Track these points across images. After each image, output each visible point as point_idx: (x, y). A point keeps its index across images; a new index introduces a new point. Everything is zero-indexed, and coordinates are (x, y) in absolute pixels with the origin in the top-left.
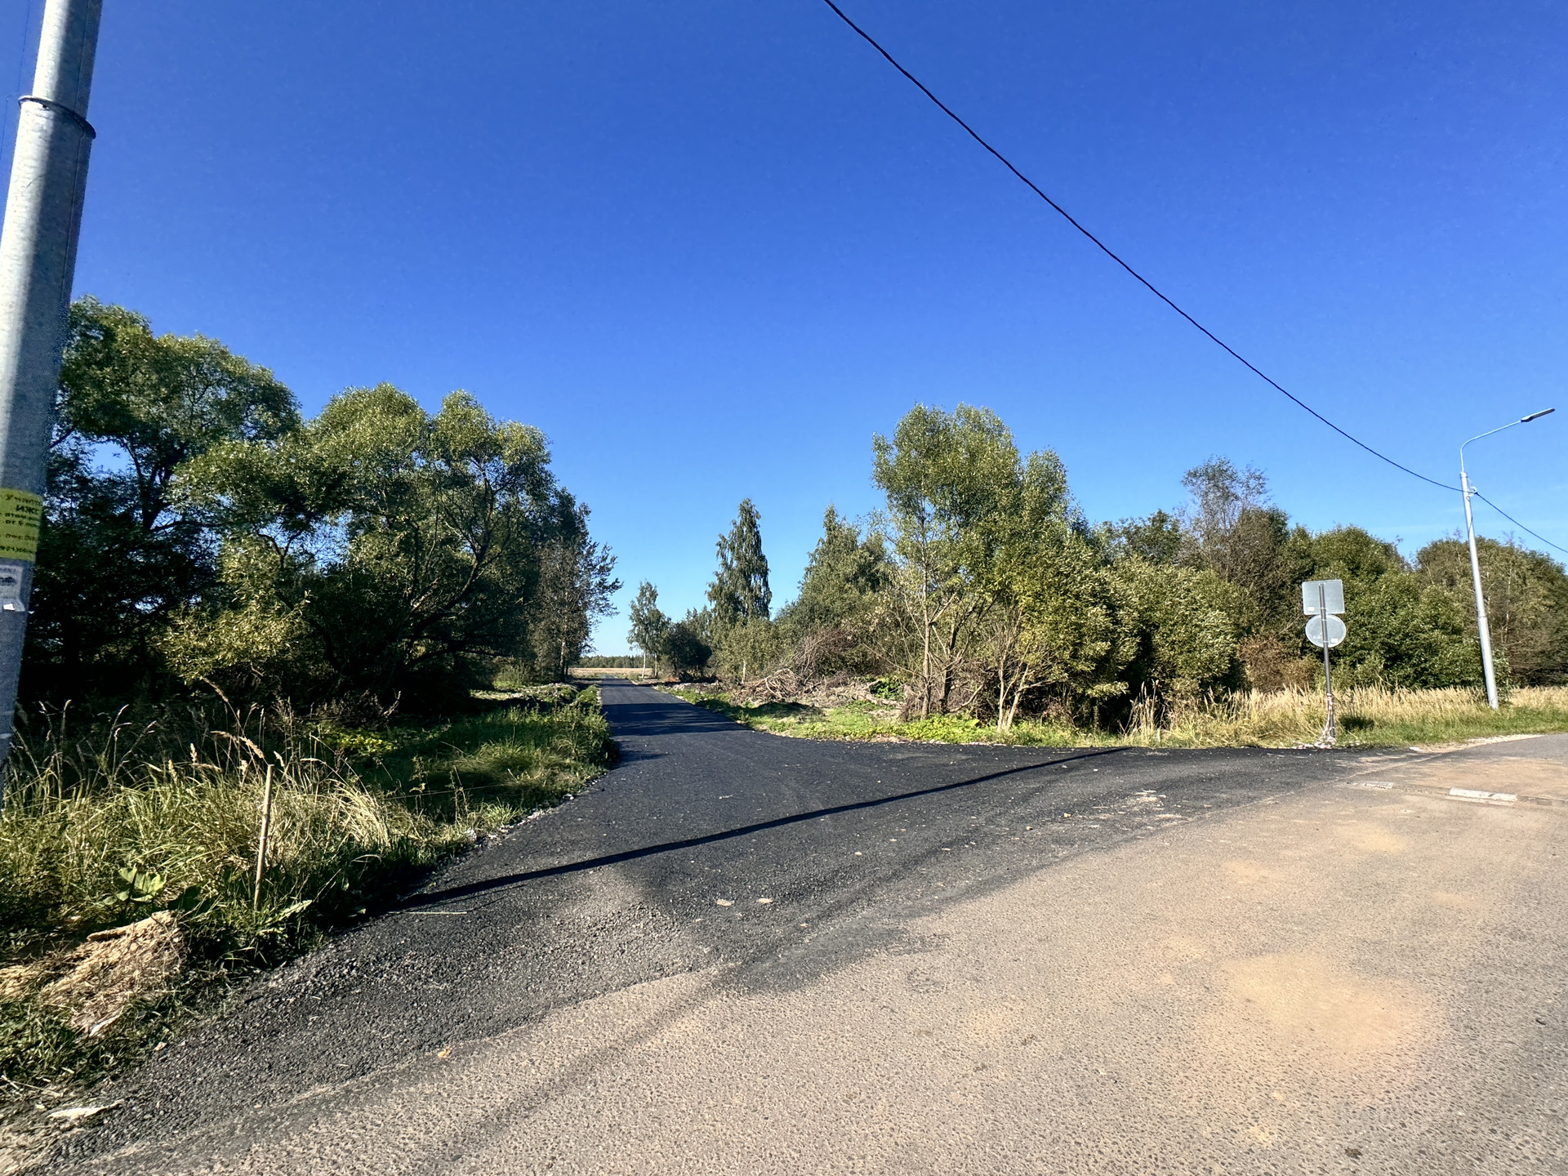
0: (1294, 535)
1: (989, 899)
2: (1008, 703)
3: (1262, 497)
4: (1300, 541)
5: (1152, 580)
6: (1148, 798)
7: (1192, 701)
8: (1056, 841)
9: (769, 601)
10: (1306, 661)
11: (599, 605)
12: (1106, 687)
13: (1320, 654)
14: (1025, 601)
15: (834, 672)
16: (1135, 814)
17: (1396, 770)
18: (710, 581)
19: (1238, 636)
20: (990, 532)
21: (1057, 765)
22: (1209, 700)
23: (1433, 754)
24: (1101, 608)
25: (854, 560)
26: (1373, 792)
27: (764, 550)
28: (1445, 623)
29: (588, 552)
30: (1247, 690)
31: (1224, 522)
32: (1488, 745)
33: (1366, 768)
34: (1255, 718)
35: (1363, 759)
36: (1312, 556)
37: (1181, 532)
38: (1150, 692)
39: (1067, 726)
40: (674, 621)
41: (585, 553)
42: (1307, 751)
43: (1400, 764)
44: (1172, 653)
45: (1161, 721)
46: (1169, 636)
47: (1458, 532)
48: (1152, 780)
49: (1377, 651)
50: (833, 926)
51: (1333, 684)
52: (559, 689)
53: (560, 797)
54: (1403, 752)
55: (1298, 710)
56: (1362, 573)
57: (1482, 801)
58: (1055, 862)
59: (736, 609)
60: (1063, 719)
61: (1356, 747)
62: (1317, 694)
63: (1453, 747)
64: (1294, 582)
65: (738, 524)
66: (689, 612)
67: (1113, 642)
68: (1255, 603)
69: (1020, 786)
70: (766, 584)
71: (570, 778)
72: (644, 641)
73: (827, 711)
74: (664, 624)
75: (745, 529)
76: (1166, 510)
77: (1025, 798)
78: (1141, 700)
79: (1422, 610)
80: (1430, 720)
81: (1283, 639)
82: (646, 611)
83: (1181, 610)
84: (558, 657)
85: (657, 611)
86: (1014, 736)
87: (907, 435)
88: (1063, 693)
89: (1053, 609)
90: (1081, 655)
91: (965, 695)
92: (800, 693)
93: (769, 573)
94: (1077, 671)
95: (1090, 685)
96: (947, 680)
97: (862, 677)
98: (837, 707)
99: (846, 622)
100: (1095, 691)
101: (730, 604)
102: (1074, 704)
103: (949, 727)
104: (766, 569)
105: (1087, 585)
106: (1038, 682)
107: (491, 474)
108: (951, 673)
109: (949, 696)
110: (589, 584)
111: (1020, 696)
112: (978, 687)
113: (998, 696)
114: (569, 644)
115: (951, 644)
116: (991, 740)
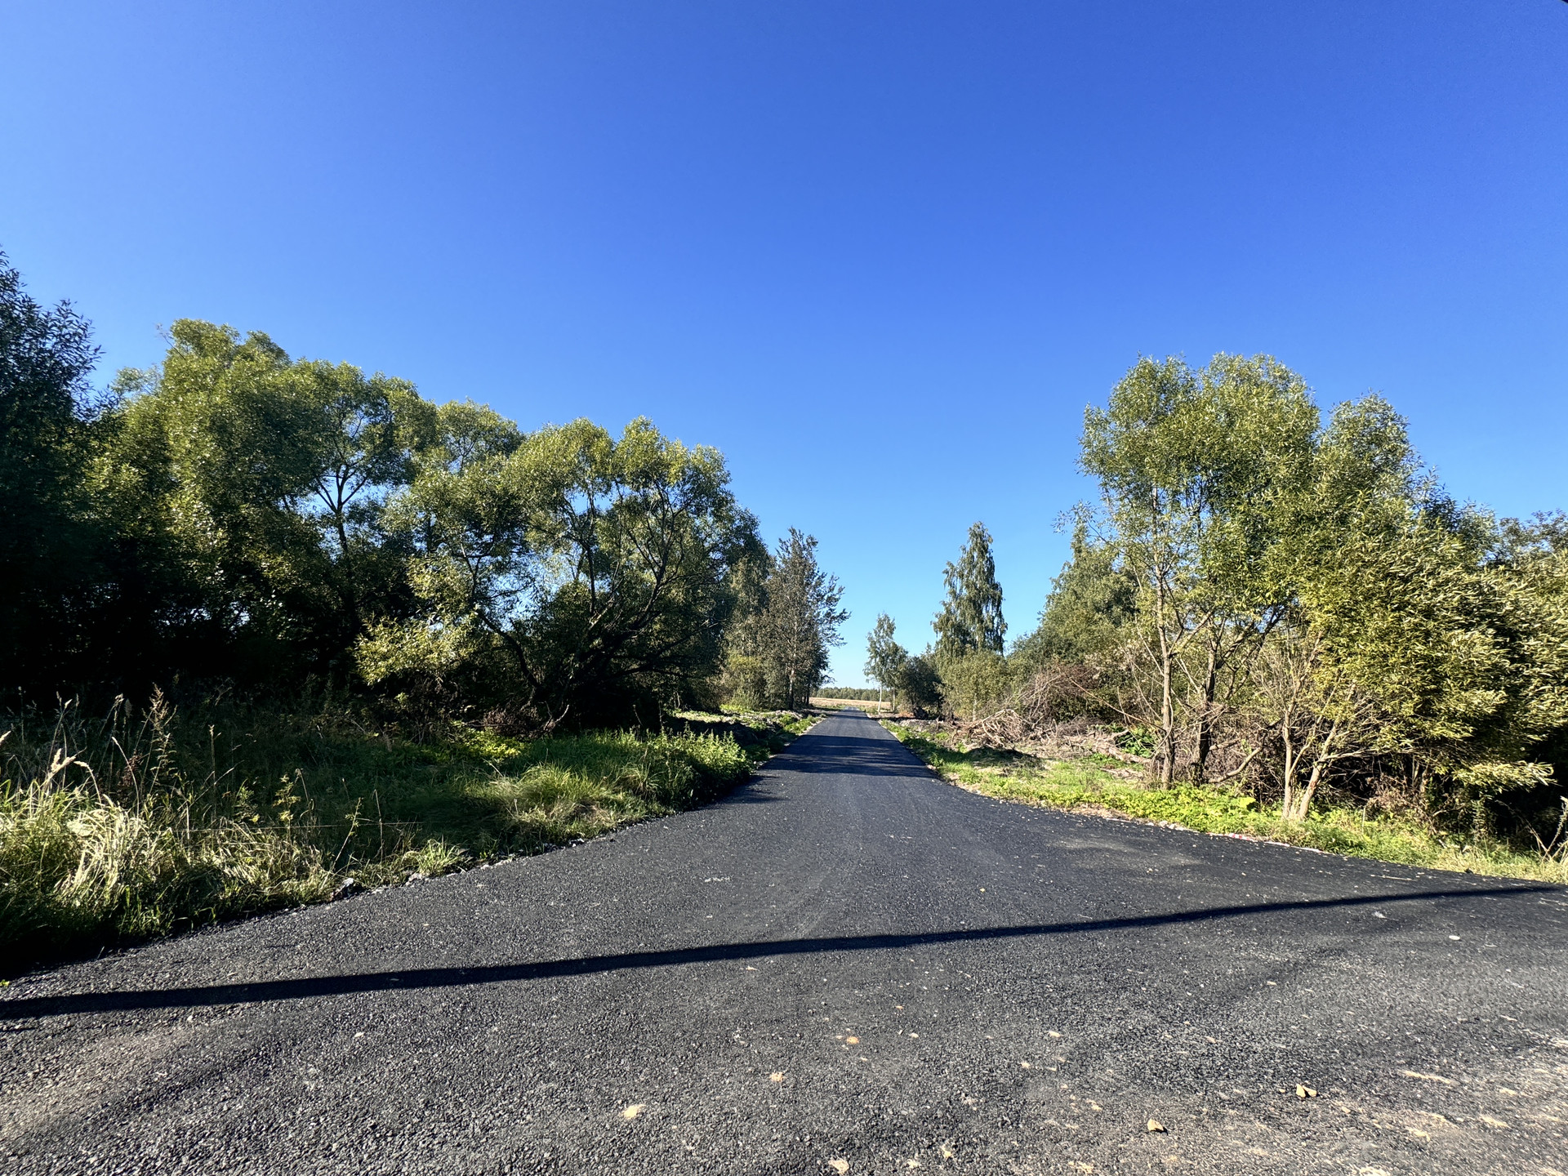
2: (1302, 779)
9: (1003, 633)
11: (827, 635)
12: (1501, 770)
14: (1319, 619)
15: (1072, 718)
18: (937, 611)
20: (1258, 519)
24: (1483, 633)
25: (1106, 586)
27: (998, 577)
29: (817, 582)
39: (1420, 827)
40: (911, 655)
41: (814, 584)
52: (780, 717)
59: (964, 642)
65: (968, 549)
66: (929, 646)
67: (1513, 691)
70: (1000, 615)
71: (605, 817)
72: (880, 674)
74: (901, 657)
75: (975, 555)
82: (883, 644)
84: (787, 686)
85: (894, 644)
86: (1308, 833)
87: (1126, 400)
88: (1409, 772)
89: (1376, 633)
90: (1440, 710)
91: (1233, 760)
92: (1024, 739)
93: (1003, 603)
94: (1433, 737)
95: (1463, 762)
96: (1202, 736)
97: (1107, 726)
98: (1068, 760)
99: (1090, 659)
100: (1473, 774)
101: (957, 637)
102: (1434, 792)
103: (1202, 803)
104: (1000, 598)
105: (1451, 595)
106: (1356, 750)
107: (674, 496)
108: (1207, 726)
109: (1207, 759)
110: (818, 614)
111: (1322, 769)
112: (1253, 750)
113: (1284, 767)
114: (798, 673)
115: (1208, 686)
116: (1263, 834)
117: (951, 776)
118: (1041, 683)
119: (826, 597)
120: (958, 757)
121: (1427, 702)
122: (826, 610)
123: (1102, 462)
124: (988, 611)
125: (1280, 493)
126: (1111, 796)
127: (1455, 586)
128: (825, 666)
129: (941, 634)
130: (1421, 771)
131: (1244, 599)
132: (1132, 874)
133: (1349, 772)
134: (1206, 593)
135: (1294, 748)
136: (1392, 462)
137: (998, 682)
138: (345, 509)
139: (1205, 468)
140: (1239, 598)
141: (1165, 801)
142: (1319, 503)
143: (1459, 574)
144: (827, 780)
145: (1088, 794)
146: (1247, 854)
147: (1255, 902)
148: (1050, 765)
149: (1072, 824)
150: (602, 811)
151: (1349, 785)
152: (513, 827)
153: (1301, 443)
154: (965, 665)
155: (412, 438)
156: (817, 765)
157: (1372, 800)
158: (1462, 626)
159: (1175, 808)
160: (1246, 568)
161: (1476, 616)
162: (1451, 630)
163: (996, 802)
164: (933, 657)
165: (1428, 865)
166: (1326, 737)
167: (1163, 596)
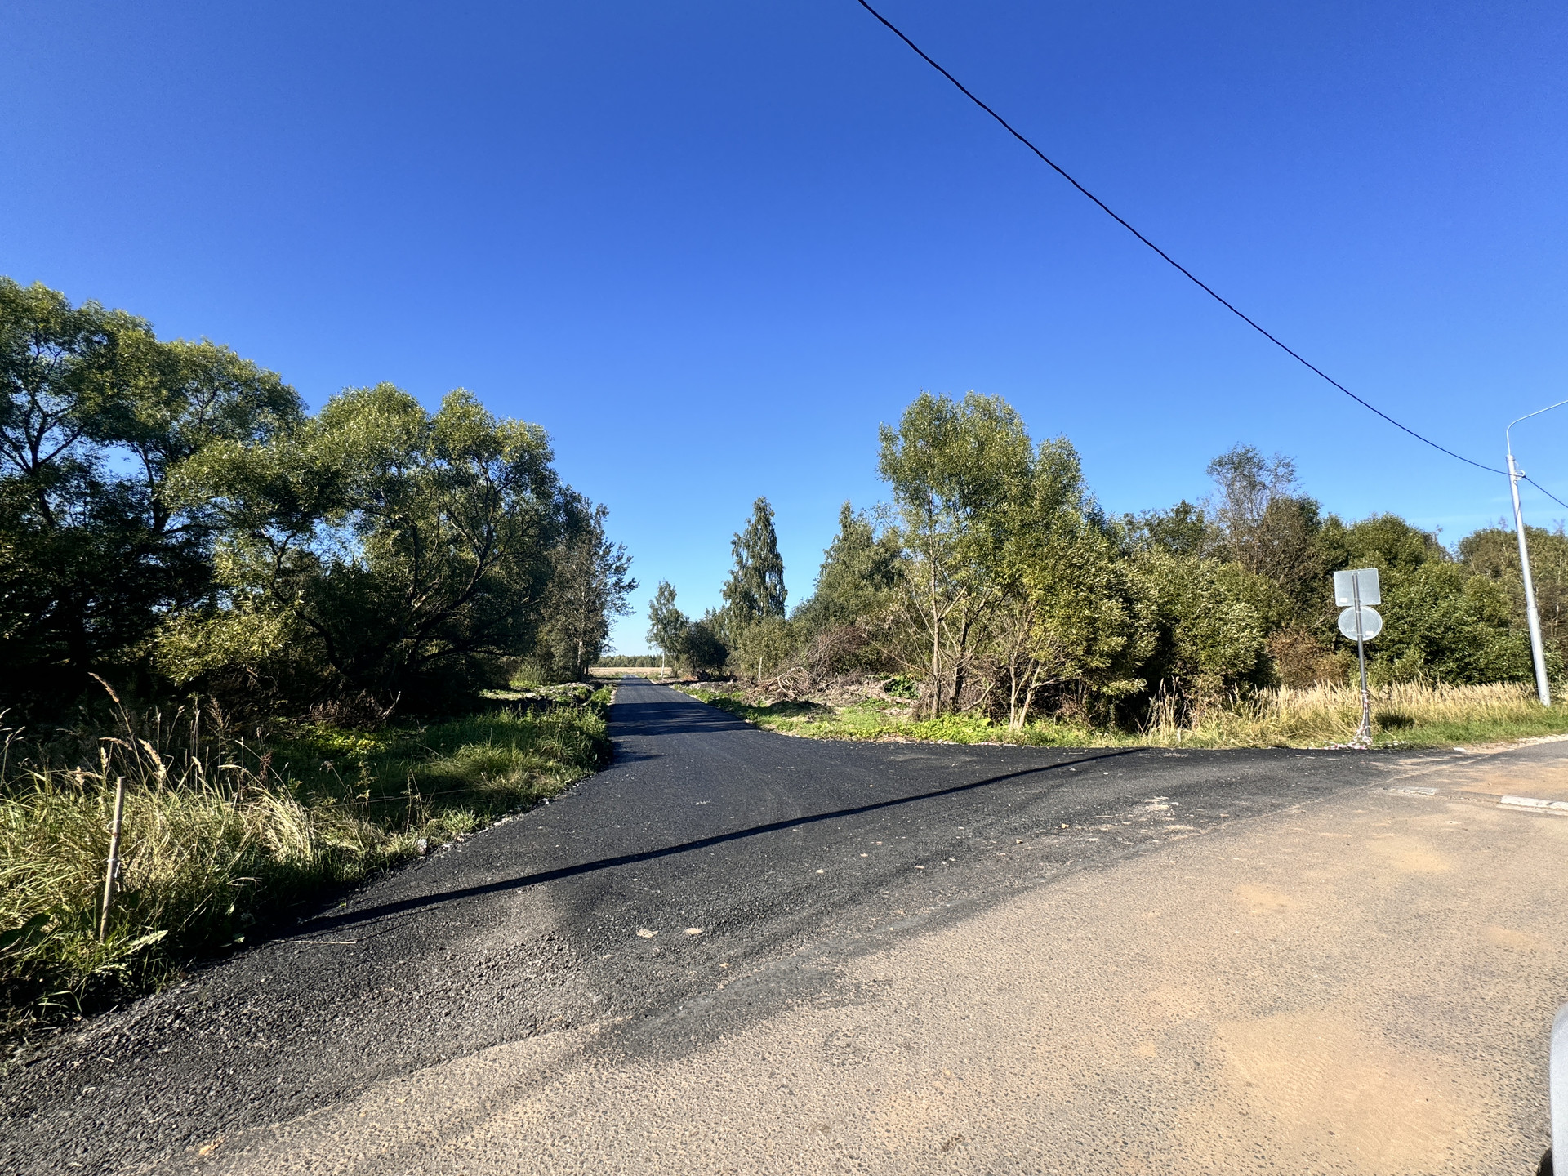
0: (1326, 525)
1: (953, 931)
2: (1021, 702)
3: (1292, 485)
4: (1333, 531)
5: (1172, 572)
6: (1158, 805)
7: (1218, 698)
8: (1046, 858)
9: (784, 599)
10: (1341, 656)
11: (615, 604)
12: (1122, 684)
13: (1354, 649)
14: (1035, 594)
15: (848, 671)
16: (1141, 825)
17: (1438, 774)
18: (725, 580)
19: (1266, 632)
20: (999, 524)
21: (1064, 769)
22: (1234, 698)
23: (1480, 755)
24: (1117, 601)
25: (868, 556)
26: (1413, 799)
27: (779, 548)
28: (1491, 615)
29: (604, 552)
30: (1275, 686)
31: (1252, 512)
32: (1541, 745)
33: (1405, 772)
34: (1284, 716)
35: (1402, 761)
36: (1346, 546)
37: (1206, 523)
38: (1170, 690)
39: (1082, 725)
40: (692, 620)
41: (601, 553)
42: (1340, 752)
43: (1444, 767)
44: (1194, 648)
45: (1182, 719)
46: (1190, 630)
47: (1503, 521)
48: (1165, 784)
49: (1416, 645)
50: (758, 966)
51: (1369, 681)
52: (575, 689)
53: (536, 801)
54: (1446, 753)
55: (1331, 708)
56: (1399, 563)
57: (1540, 811)
58: (1040, 884)
59: (751, 608)
60: (1079, 720)
61: (1393, 747)
62: (1351, 691)
63: (1501, 748)
64: (1326, 574)
65: (753, 522)
66: (708, 612)
67: (1130, 636)
68: (1285, 596)
69: (1020, 792)
70: (781, 582)
71: (552, 781)
72: (663, 641)
73: (839, 711)
74: (682, 623)
75: (759, 527)
76: (1190, 501)
77: (1022, 806)
78: (1160, 697)
79: (1465, 602)
80: (1476, 717)
81: (1316, 633)
82: (665, 611)
83: (1204, 602)
84: (575, 658)
85: (675, 610)
86: (1025, 736)
87: (913, 425)
88: (1078, 691)
89: (1065, 602)
90: (1096, 651)
91: (977, 693)
92: (813, 691)
93: (784, 572)
94: (1091, 668)
95: (1106, 682)
96: (958, 678)
97: (877, 676)
98: (851, 705)
99: (860, 620)
100: (1110, 688)
101: (745, 603)
102: (1089, 702)
103: (960, 725)
104: (781, 567)
105: (1102, 577)
106: (1051, 679)
107: (493, 472)
108: (961, 670)
109: (960, 694)
110: (607, 584)
111: (1033, 694)
112: (989, 685)
113: (1010, 694)
114: (585, 644)
115: (962, 640)
116: (1000, 741)
117: (768, 726)
118: (823, 642)
119: (614, 567)
120: (770, 711)
121: (1090, 646)
122: (615, 579)
124: (771, 579)
125: (1012, 506)
126: (900, 727)
128: (606, 636)
129: (729, 601)
130: (1083, 689)
132: (945, 767)
135: (1017, 680)
136: (1073, 484)
137: (786, 643)
141: (937, 726)
142: (1034, 514)
145: (883, 728)
149: (886, 748)
150: (544, 776)
151: (1043, 704)
152: (489, 795)
153: (1024, 471)
156: (652, 729)
157: (1058, 712)
158: (1107, 597)
159: (944, 730)
160: (992, 558)
161: (1114, 591)
162: (1102, 600)
164: (711, 621)
166: (1035, 672)
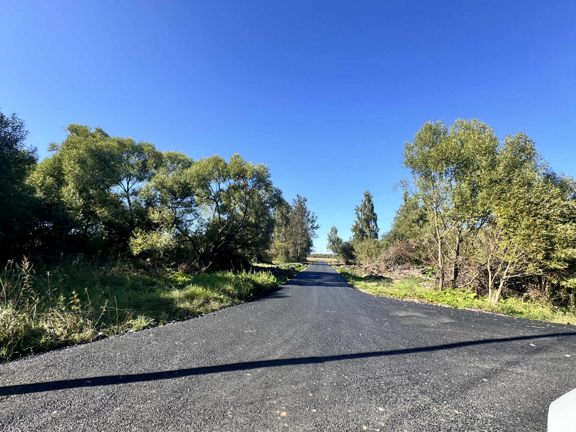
2: (496, 286)
9: (378, 232)
11: (312, 234)
14: (501, 221)
15: (404, 263)
20: (475, 182)
25: (416, 213)
27: (375, 211)
29: (307, 215)
39: (546, 305)
40: (344, 241)
53: (196, 315)
59: (363, 235)
65: (364, 201)
70: (376, 225)
72: (332, 249)
74: (340, 242)
75: (366, 203)
82: (333, 237)
84: (298, 253)
85: (337, 237)
86: (499, 308)
87: (421, 139)
88: (540, 282)
89: (525, 226)
90: (554, 257)
91: (468, 279)
92: (386, 271)
93: (377, 221)
94: (551, 268)
95: (564, 278)
96: (455, 269)
97: (418, 266)
98: (403, 279)
99: (411, 241)
100: (569, 283)
101: (360, 234)
102: (551, 291)
103: (455, 296)
104: (376, 219)
105: (556, 210)
106: (518, 274)
107: (250, 183)
108: (457, 265)
109: (457, 278)
110: (308, 226)
111: (504, 282)
112: (475, 275)
113: (488, 281)
114: (301, 248)
115: (457, 250)
116: (481, 309)
117: (357, 286)
118: (392, 250)
119: (311, 220)
120: (360, 279)
121: (548, 254)
122: (311, 225)
123: (412, 163)
124: (372, 224)
125: (483, 172)
126: (419, 294)
127: (558, 206)
128: (312, 246)
129: (354, 233)
130: (545, 282)
131: (470, 214)
132: (425, 327)
133: (515, 283)
134: (454, 213)
135: (493, 273)
136: (530, 158)
137: (376, 250)
138: (130, 192)
139: (453, 163)
140: (468, 214)
141: (440, 295)
142: (499, 175)
143: (559, 201)
144: (309, 289)
145: (409, 293)
146: (474, 317)
147: (477, 339)
148: (396, 282)
149: (402, 305)
150: (214, 302)
151: (515, 288)
152: (176, 309)
153: (491, 151)
154: (363, 244)
155: (153, 164)
156: (305, 283)
157: (525, 294)
158: (562, 222)
159: (444, 298)
160: (470, 202)
161: (568, 218)
162: (557, 224)
163: (373, 296)
164: (352, 242)
165: (551, 321)
166: (505, 269)
167: (437, 215)
